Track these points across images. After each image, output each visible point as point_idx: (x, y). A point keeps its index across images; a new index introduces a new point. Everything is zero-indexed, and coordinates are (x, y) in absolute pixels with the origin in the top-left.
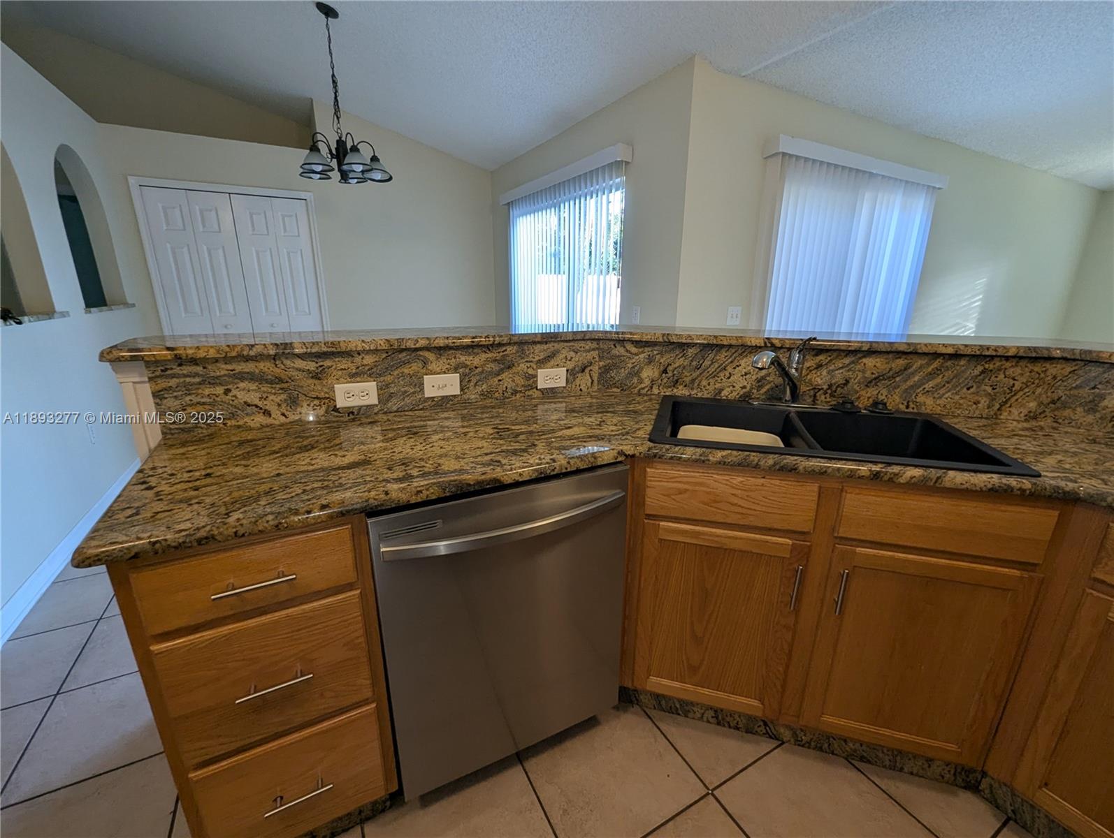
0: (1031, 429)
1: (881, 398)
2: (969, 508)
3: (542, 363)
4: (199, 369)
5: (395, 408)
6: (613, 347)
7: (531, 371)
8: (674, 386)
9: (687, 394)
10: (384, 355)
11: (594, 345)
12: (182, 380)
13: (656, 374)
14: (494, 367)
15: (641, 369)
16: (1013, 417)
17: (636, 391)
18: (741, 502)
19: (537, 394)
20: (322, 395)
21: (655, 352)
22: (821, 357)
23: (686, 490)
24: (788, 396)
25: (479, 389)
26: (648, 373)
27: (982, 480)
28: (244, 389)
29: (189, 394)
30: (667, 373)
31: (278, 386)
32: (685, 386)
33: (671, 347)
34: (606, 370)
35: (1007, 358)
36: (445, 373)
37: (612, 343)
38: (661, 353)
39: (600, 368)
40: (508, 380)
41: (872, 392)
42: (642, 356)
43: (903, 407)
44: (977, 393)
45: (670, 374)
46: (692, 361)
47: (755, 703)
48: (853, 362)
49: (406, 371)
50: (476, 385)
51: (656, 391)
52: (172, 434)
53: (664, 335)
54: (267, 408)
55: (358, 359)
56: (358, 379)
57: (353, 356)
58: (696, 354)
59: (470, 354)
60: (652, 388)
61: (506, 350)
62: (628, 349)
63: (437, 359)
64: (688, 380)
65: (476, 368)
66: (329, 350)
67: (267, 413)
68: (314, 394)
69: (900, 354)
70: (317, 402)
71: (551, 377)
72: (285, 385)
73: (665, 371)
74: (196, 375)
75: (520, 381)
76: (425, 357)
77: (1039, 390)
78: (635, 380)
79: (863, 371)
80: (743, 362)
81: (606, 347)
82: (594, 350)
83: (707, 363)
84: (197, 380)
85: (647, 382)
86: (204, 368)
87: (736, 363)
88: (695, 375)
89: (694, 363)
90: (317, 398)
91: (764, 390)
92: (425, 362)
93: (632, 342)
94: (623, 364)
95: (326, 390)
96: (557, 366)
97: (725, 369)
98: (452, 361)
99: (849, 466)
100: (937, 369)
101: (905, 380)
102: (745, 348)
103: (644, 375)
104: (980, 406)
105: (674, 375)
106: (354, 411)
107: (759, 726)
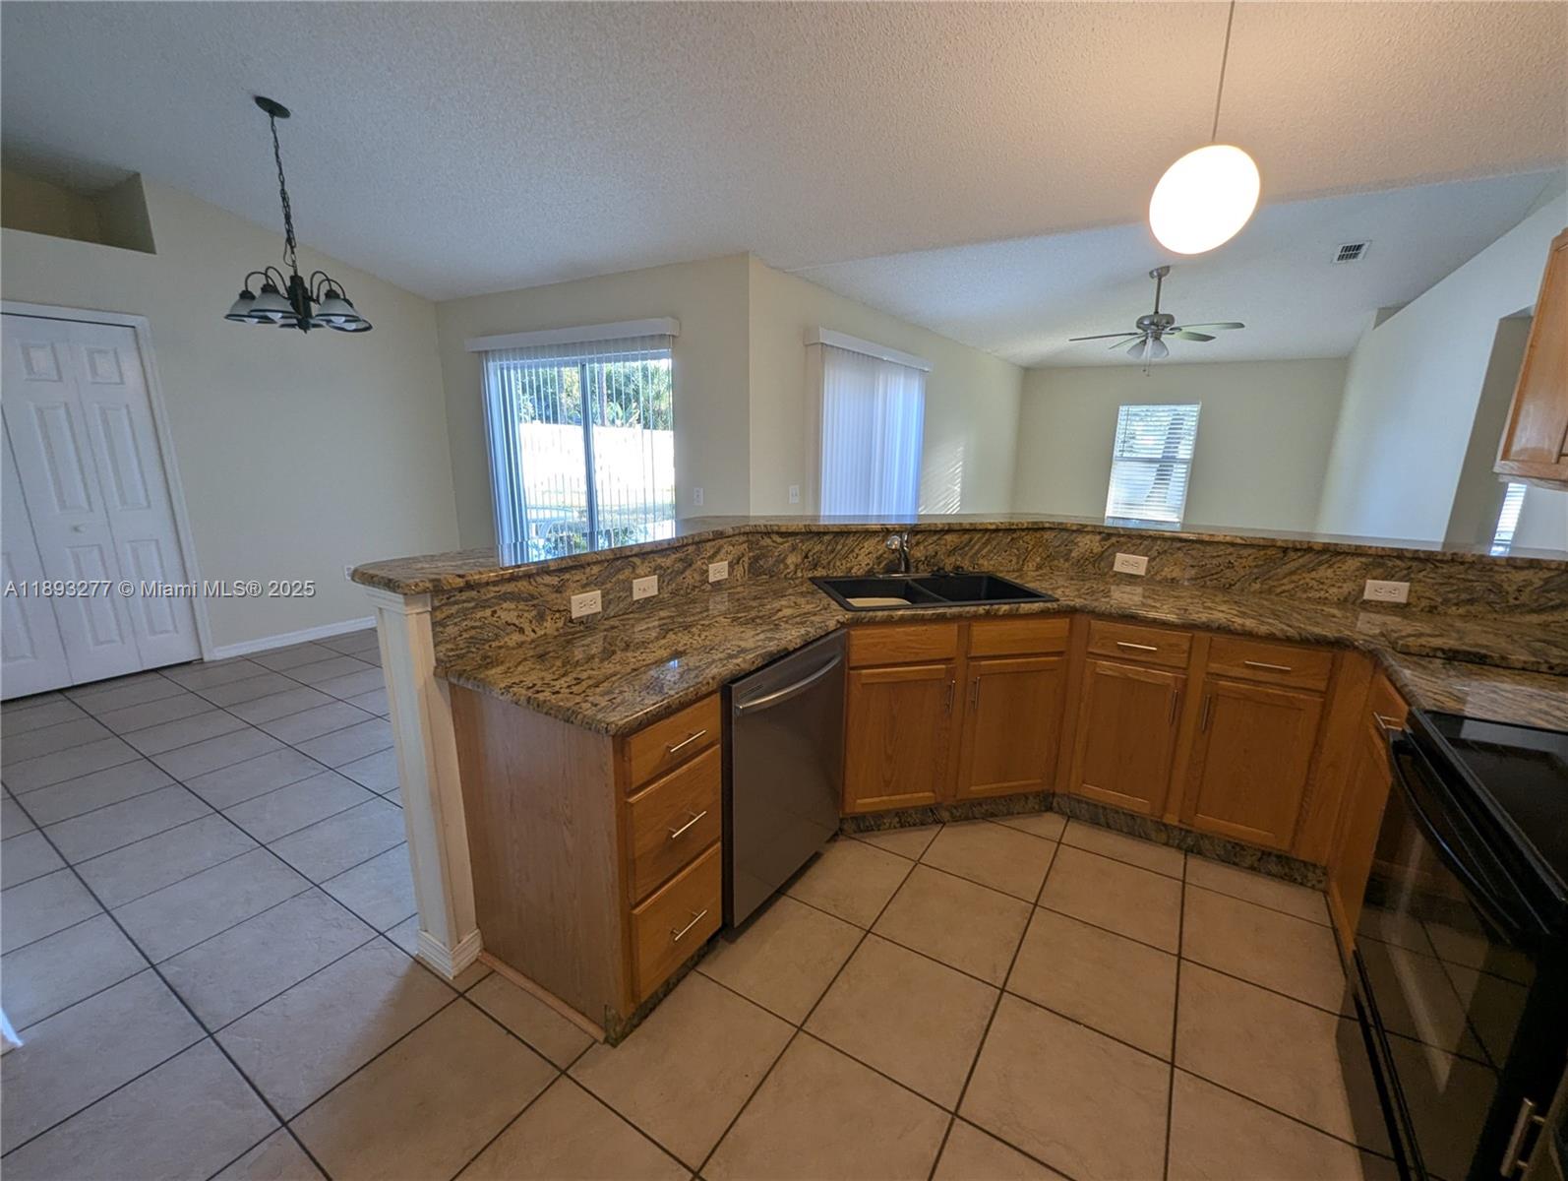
0: (1041, 576)
1: (958, 563)
2: (1033, 624)
3: (712, 558)
4: (474, 593)
5: (612, 614)
6: (760, 538)
7: (705, 567)
8: (814, 569)
10: (606, 564)
11: (744, 538)
12: (460, 606)
13: (799, 560)
14: (679, 566)
15: (785, 558)
17: (783, 575)
18: (914, 645)
19: (709, 587)
20: (562, 608)
21: (798, 541)
22: (919, 536)
23: (879, 643)
24: (903, 569)
25: (670, 588)
26: (792, 560)
27: (1037, 606)
28: (506, 610)
29: (466, 619)
30: (808, 558)
31: (530, 603)
32: (824, 568)
33: (811, 536)
34: (756, 559)
35: (1023, 530)
36: (647, 576)
37: (759, 535)
38: (802, 541)
39: (749, 559)
40: (691, 577)
41: (952, 559)
42: (786, 545)
43: (971, 569)
44: (1010, 555)
45: (811, 559)
46: (827, 546)
47: (931, 794)
48: (939, 539)
49: (621, 577)
50: (668, 584)
51: (800, 575)
52: (450, 661)
53: (805, 526)
54: (522, 625)
55: (588, 570)
56: (588, 589)
57: (584, 568)
58: (830, 540)
59: (664, 557)
60: (796, 572)
61: (688, 550)
62: (774, 539)
63: (643, 563)
64: (825, 562)
65: (668, 568)
66: (574, 564)
67: (522, 631)
68: (555, 608)
69: (966, 531)
70: (557, 615)
71: (718, 571)
72: (535, 602)
73: (806, 557)
74: (473, 599)
75: (697, 577)
76: (634, 563)
77: (1040, 550)
78: (782, 566)
79: (946, 545)
80: (866, 544)
81: (754, 539)
82: (744, 542)
83: (839, 547)
84: (472, 604)
85: (792, 567)
86: (478, 592)
87: (861, 545)
88: (830, 558)
89: (829, 548)
90: (558, 611)
91: (880, 566)
92: (634, 568)
93: (778, 533)
94: (771, 554)
95: (565, 602)
96: (722, 560)
97: (853, 551)
98: (653, 564)
99: (973, 609)
100: (988, 540)
101: (970, 549)
102: (867, 533)
103: (789, 561)
104: (1013, 563)
105: (814, 559)
106: (585, 621)
107: (929, 817)
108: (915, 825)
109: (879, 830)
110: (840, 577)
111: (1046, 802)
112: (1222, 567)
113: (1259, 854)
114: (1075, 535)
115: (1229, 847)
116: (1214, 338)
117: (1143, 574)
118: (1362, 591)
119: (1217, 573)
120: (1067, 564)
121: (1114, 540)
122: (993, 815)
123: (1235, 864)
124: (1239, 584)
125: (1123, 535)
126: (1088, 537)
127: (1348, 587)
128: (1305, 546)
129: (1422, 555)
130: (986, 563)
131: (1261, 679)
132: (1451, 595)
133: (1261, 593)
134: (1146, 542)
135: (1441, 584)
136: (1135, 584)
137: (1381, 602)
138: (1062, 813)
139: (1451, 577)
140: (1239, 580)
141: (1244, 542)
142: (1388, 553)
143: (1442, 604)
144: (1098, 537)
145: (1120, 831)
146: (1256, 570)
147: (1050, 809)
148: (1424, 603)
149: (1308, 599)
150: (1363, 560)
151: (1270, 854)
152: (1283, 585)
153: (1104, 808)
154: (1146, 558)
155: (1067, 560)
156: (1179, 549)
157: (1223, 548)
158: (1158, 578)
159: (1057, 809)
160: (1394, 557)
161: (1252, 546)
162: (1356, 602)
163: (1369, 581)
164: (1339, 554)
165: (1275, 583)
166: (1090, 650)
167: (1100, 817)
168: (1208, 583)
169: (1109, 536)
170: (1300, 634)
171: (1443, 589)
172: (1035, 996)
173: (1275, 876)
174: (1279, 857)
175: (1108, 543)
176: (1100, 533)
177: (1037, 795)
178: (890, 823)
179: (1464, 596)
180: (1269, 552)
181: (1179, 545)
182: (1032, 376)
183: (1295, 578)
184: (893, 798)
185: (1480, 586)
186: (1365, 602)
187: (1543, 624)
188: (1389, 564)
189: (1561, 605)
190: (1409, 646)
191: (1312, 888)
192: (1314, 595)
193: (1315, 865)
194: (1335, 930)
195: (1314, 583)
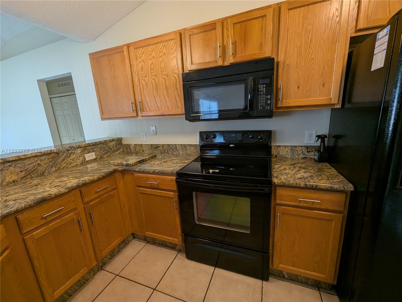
112: (36, 167)
115: (111, 253)
118: (85, 159)
119: (35, 170)
123: (114, 256)
124: (46, 171)
127: (81, 159)
129: (94, 144)
131: (101, 194)
132: (103, 153)
133: (56, 171)
135: (100, 150)
137: (91, 160)
139: (101, 148)
140: (46, 170)
141: (41, 154)
142: (87, 145)
143: (102, 155)
146: (50, 164)
148: (99, 156)
149: (72, 167)
150: (81, 149)
151: (120, 244)
152: (62, 165)
157: (32, 159)
160: (88, 146)
161: (45, 155)
162: (85, 163)
163: (85, 155)
165: (60, 166)
168: (33, 176)
170: (106, 174)
174: (122, 242)
179: (105, 152)
180: (53, 155)
181: (9, 164)
183: (65, 161)
185: (107, 148)
186: (87, 162)
187: (119, 153)
188: (88, 148)
189: (120, 148)
190: (132, 164)
191: (131, 241)
192: (73, 165)
193: (129, 236)
194: (148, 242)
195: (71, 161)
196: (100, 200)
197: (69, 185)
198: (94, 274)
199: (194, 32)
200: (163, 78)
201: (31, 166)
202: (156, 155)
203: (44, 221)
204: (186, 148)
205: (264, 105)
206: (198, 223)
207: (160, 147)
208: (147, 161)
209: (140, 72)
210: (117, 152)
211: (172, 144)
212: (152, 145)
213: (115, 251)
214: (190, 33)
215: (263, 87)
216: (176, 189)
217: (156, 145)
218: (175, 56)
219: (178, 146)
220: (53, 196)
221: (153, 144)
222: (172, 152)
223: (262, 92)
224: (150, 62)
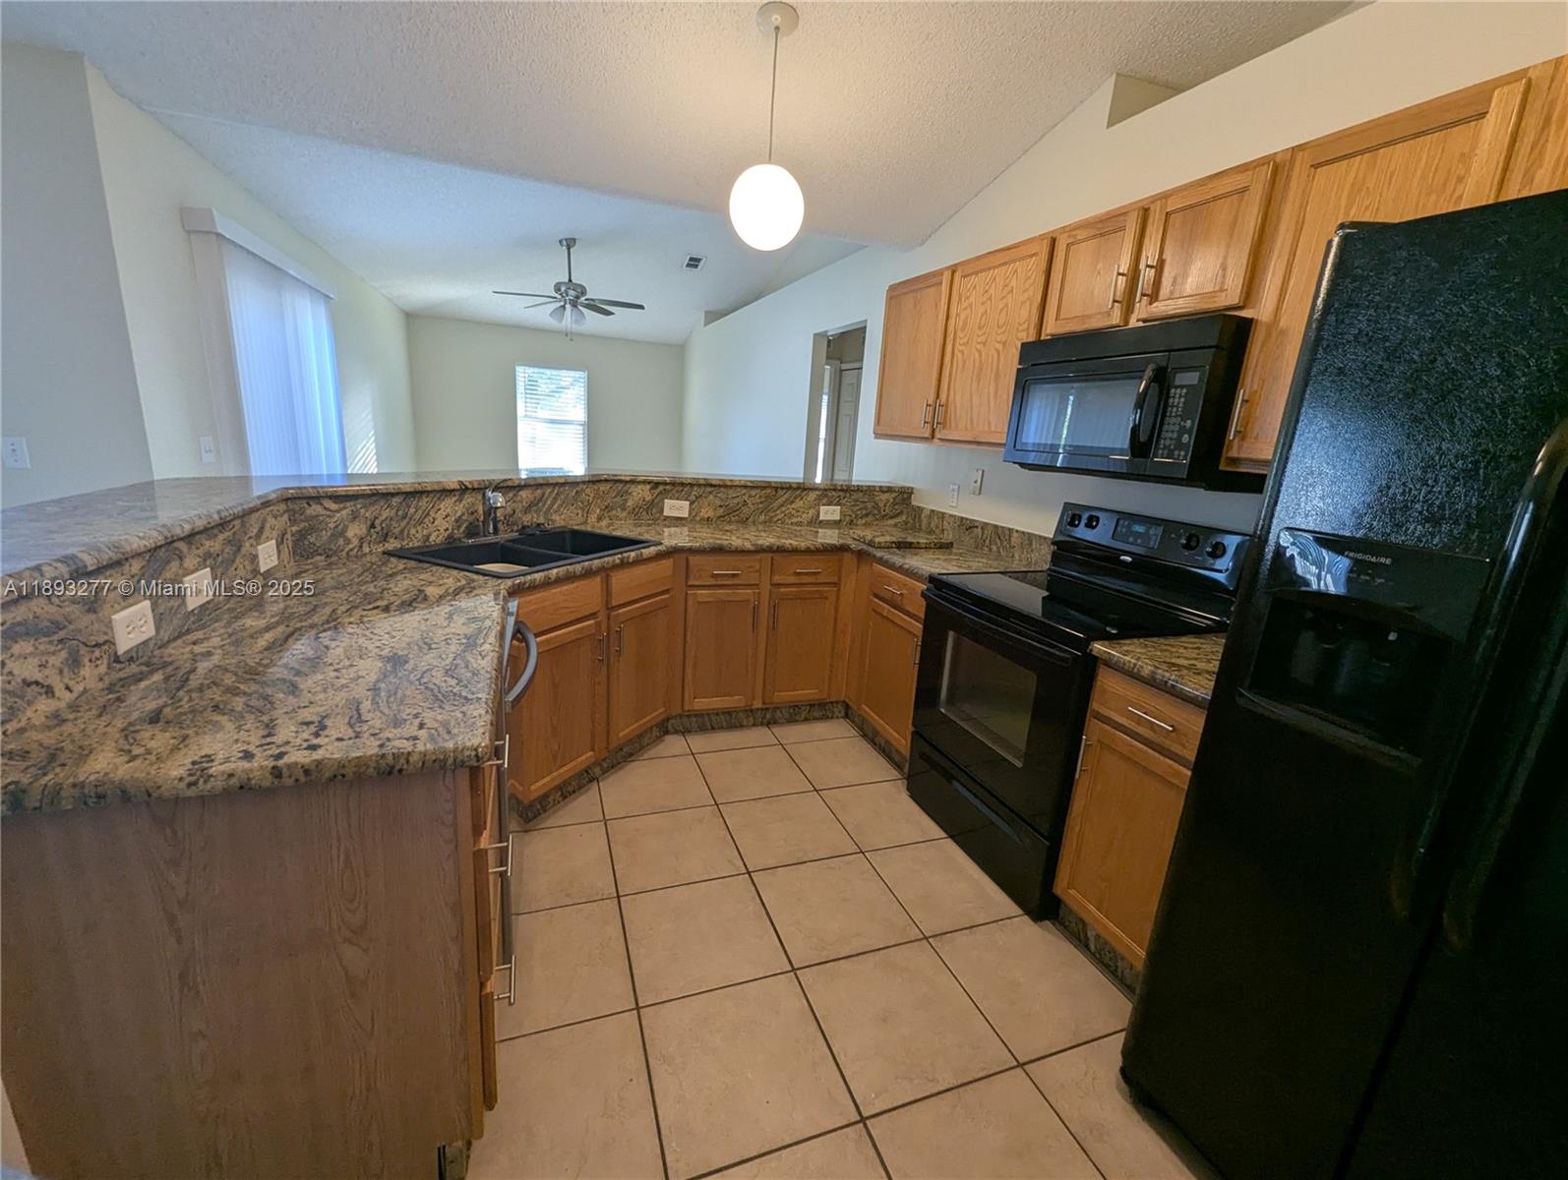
1: (534, 519)
2: (652, 566)
3: (259, 537)
5: (166, 639)
6: (306, 505)
7: (253, 551)
8: (385, 540)
9: (400, 546)
10: (147, 556)
11: (283, 506)
13: (364, 531)
14: (228, 551)
15: (346, 528)
16: (593, 518)
17: (344, 553)
18: (568, 604)
20: (101, 641)
21: (359, 506)
24: (491, 530)
30: (375, 527)
31: (55, 637)
32: (396, 538)
33: (374, 498)
34: (301, 536)
36: (198, 569)
37: (305, 502)
38: (365, 506)
39: (295, 535)
40: (241, 568)
41: (530, 516)
42: (344, 512)
43: (546, 525)
44: (576, 506)
45: (378, 529)
46: (398, 510)
47: (591, 753)
48: (514, 495)
49: (168, 576)
51: (366, 549)
54: (49, 681)
55: (126, 567)
56: (131, 601)
57: (122, 565)
58: (401, 503)
59: (211, 538)
60: (361, 547)
61: (234, 526)
62: (327, 505)
64: (396, 531)
67: (50, 692)
68: (92, 640)
70: (97, 652)
71: (267, 554)
72: (62, 634)
73: (373, 526)
75: (248, 566)
76: (180, 552)
77: (600, 501)
78: (341, 541)
79: (522, 502)
80: (442, 506)
81: (297, 508)
82: (285, 512)
83: (412, 510)
85: (355, 542)
87: (437, 507)
88: (403, 524)
89: (400, 513)
90: (97, 645)
91: (462, 530)
92: (182, 559)
93: (330, 497)
94: (323, 525)
95: (104, 629)
96: (268, 539)
97: (428, 514)
98: (200, 552)
99: (610, 559)
100: (557, 494)
101: (544, 505)
102: (445, 492)
103: (350, 534)
104: (580, 516)
105: (382, 528)
106: (134, 655)
107: (586, 778)
108: (574, 792)
109: (545, 811)
110: (419, 547)
111: (664, 729)
112: (740, 505)
113: (808, 708)
114: (628, 486)
115: (792, 711)
116: (613, 314)
117: (687, 516)
118: (819, 514)
119: (737, 510)
120: (624, 514)
121: (661, 488)
122: (631, 755)
123: (797, 721)
124: (751, 517)
125: (669, 484)
126: (639, 487)
127: (812, 512)
128: (788, 486)
129: (845, 488)
130: (558, 518)
131: (804, 581)
132: (859, 512)
133: (765, 521)
134: (685, 489)
135: (854, 506)
136: (684, 525)
137: (828, 521)
138: (676, 732)
139: (857, 501)
140: (751, 515)
141: (752, 485)
142: (830, 487)
143: (855, 518)
144: (648, 487)
145: (722, 728)
146: (761, 506)
147: (667, 733)
148: (848, 518)
149: (792, 524)
150: (817, 493)
151: (814, 705)
152: (777, 515)
153: (708, 714)
154: (688, 503)
155: (624, 509)
156: (710, 493)
157: (739, 489)
158: (698, 518)
159: (672, 730)
160: (832, 490)
161: (757, 487)
162: (816, 522)
163: (822, 508)
164: (805, 489)
165: (773, 514)
166: (690, 583)
167: (706, 722)
168: (732, 518)
169: (657, 484)
170: (825, 546)
171: (855, 509)
172: (772, 863)
173: (818, 719)
174: (820, 705)
175: (657, 492)
176: (649, 483)
177: (657, 726)
178: (554, 800)
179: (864, 512)
180: (769, 491)
181: (709, 489)
182: (415, 320)
183: (783, 509)
184: (562, 771)
185: (869, 505)
186: (821, 522)
187: (896, 525)
188: (830, 494)
189: (901, 513)
190: (879, 543)
191: (838, 717)
192: (794, 520)
193: (837, 702)
194: (864, 736)
195: (794, 512)
196: (797, 592)
197: (760, 542)
198: (754, 725)
199: (1079, 237)
200: (997, 350)
201: (735, 501)
202: (952, 543)
203: (712, 582)
204: (1031, 544)
205: (1172, 447)
206: (943, 710)
207: (977, 527)
208: (920, 548)
209: (959, 334)
210: (892, 522)
211: (1003, 527)
212: (962, 518)
213: (800, 714)
214: (1070, 240)
215: (1180, 396)
216: (922, 615)
217: (971, 520)
218: (1029, 298)
219: (1015, 534)
220: (733, 548)
221: (967, 519)
222: (998, 548)
223: (1175, 409)
224: (981, 310)
